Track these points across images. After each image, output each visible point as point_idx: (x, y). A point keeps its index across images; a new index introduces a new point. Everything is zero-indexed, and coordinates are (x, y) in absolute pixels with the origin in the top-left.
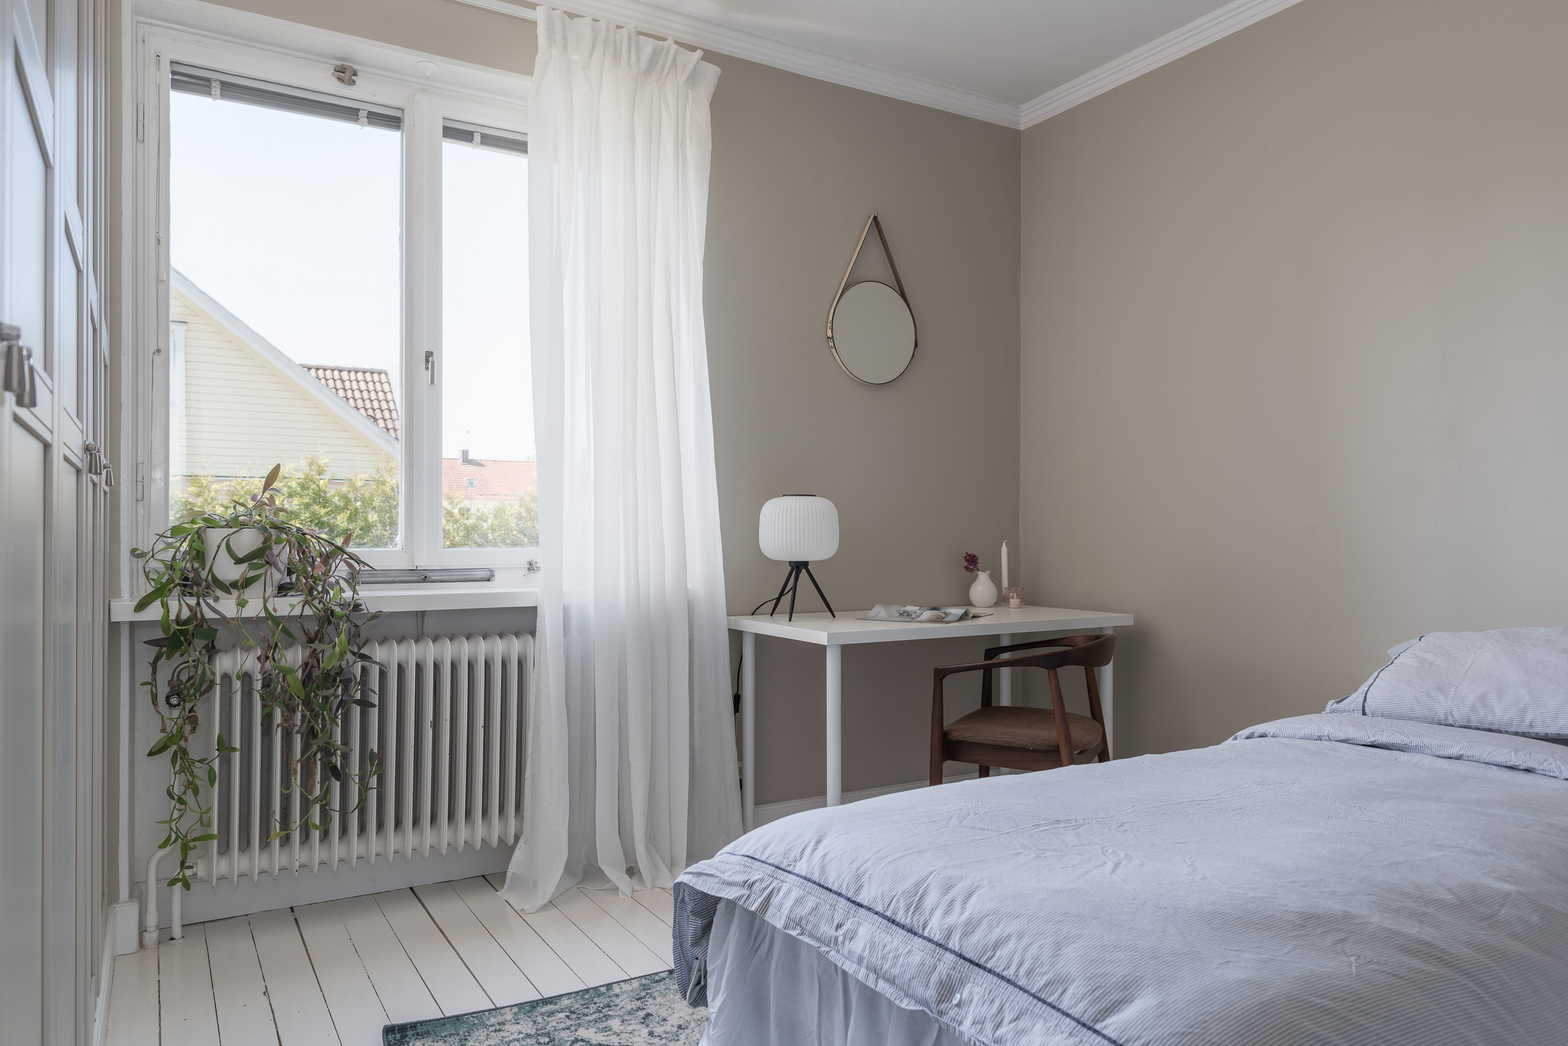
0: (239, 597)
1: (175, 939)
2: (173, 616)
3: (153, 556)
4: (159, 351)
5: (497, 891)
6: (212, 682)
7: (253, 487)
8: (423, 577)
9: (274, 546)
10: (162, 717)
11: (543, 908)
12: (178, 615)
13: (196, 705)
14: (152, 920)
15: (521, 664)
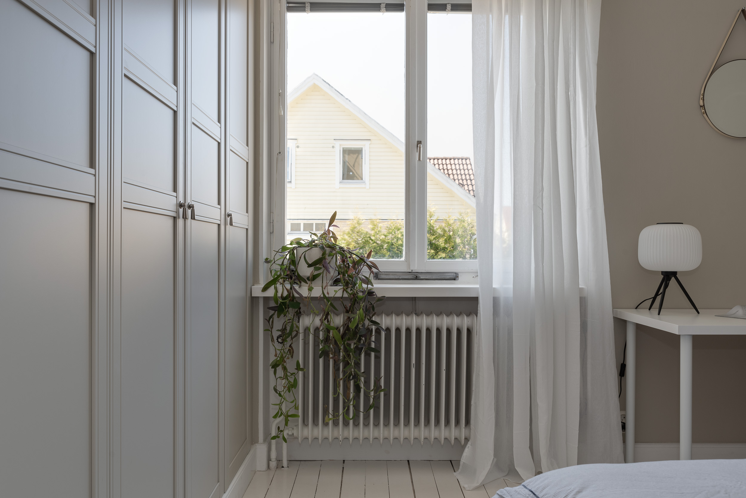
0: (309, 286)
1: (284, 467)
2: (279, 295)
3: (274, 262)
4: (280, 153)
5: (455, 472)
6: (298, 333)
7: (398, 225)
8: (416, 277)
9: (327, 257)
10: (275, 348)
11: (477, 488)
12: (282, 295)
13: (293, 343)
14: (273, 455)
15: (469, 331)
